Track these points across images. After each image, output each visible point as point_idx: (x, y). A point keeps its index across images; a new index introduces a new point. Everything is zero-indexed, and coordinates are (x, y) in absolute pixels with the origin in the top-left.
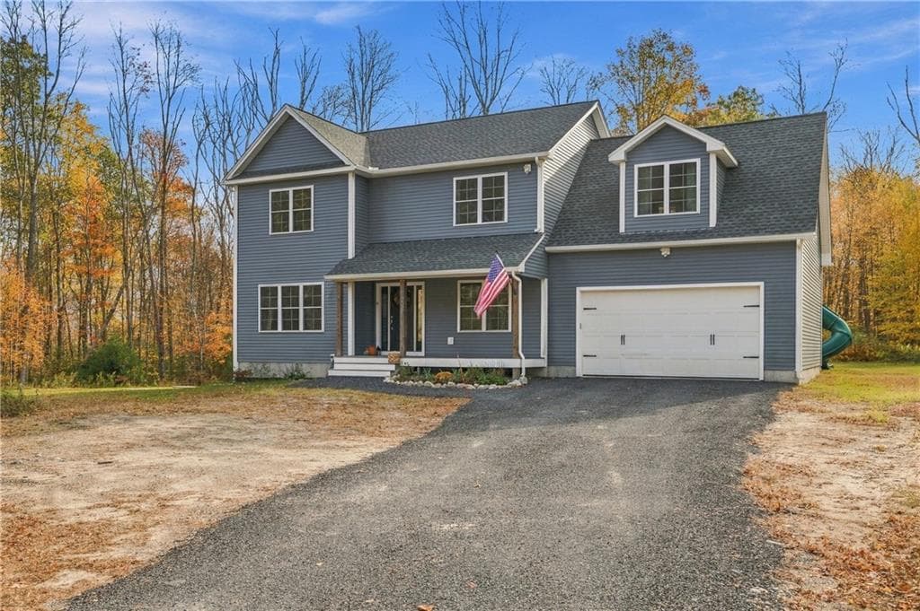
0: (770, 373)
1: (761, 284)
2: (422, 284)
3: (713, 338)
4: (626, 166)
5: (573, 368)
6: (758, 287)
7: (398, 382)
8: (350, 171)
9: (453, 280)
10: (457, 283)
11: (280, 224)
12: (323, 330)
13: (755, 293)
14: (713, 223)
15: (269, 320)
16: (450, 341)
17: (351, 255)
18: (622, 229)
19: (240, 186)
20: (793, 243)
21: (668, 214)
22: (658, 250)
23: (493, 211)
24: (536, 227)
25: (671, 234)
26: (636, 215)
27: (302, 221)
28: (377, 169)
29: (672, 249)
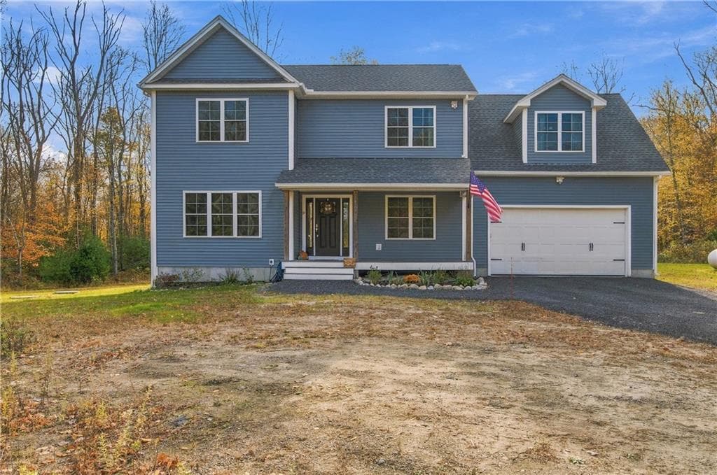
0: (635, 271)
1: (629, 207)
2: (350, 197)
3: (591, 246)
4: (528, 112)
5: (485, 269)
6: (625, 209)
7: (378, 285)
8: (291, 88)
9: (381, 194)
10: (384, 197)
11: (209, 132)
12: (260, 236)
13: (624, 214)
14: (594, 161)
15: (195, 225)
16: (379, 247)
17: (291, 167)
18: (525, 160)
19: (159, 92)
20: (651, 178)
21: (561, 151)
22: (555, 178)
23: (423, 138)
24: (462, 153)
25: (562, 167)
26: (536, 150)
27: (236, 131)
28: (312, 90)
29: (566, 178)
